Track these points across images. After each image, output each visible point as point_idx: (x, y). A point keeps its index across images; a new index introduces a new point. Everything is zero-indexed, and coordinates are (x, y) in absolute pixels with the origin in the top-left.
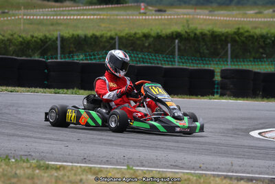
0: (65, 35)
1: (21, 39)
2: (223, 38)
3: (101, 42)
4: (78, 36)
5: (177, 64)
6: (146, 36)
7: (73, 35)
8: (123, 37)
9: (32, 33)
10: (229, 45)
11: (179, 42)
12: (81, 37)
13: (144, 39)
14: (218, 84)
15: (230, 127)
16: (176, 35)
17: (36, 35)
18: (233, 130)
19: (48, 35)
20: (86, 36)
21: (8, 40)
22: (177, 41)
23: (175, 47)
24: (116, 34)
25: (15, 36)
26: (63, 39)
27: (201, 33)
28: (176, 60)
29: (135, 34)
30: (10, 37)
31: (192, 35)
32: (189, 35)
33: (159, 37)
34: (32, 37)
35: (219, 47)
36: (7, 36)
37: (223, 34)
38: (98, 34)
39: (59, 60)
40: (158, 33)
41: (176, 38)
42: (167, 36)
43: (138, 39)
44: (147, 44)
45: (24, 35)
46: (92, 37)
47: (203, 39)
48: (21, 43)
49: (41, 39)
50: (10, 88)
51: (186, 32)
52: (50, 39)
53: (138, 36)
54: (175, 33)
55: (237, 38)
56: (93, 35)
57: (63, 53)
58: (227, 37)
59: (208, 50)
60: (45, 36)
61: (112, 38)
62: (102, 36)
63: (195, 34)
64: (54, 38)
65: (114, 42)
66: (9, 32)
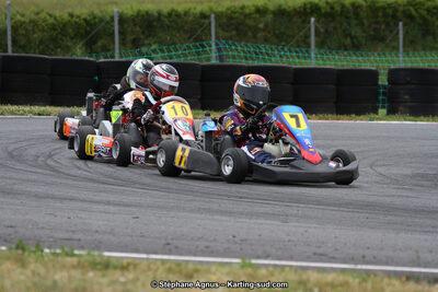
0: (125, 11)
1: (51, 21)
2: (390, 11)
3: (186, 22)
4: (147, 12)
5: (314, 61)
6: (261, 11)
7: (139, 11)
8: (222, 13)
9: (70, 10)
10: (401, 24)
11: (317, 21)
12: (152, 15)
13: (258, 16)
14: (384, 94)
15: (408, 171)
16: (311, 8)
17: (77, 12)
18: (413, 176)
19: (97, 12)
20: (160, 14)
21: (32, 21)
22: (313, 19)
23: (309, 29)
24: (211, 9)
25: (43, 15)
26: (122, 20)
27: (353, 5)
28: (313, 55)
29: (243, 8)
30: (33, 17)
31: (338, 8)
32: (332, 8)
33: (281, 13)
34: (71, 15)
35: (383, 27)
36: (29, 15)
37: (389, 6)
38: (181, 9)
39: (117, 59)
40: (280, 6)
41: (312, 14)
42: (295, 10)
43: (248, 16)
44: (261, 26)
45: (57, 14)
46: (170, 15)
47: (357, 14)
48: (53, 27)
49: (85, 20)
50: (36, 109)
51: (327, 3)
52: (101, 20)
53: (247, 11)
54: (308, 6)
55: (414, 12)
56: (173, 10)
57: (123, 43)
58: (395, 10)
59: (364, 32)
60: (93, 13)
61: (204, 16)
62: (186, 13)
63: (343, 6)
64: (108, 18)
65: (207, 21)
66: (33, 8)
